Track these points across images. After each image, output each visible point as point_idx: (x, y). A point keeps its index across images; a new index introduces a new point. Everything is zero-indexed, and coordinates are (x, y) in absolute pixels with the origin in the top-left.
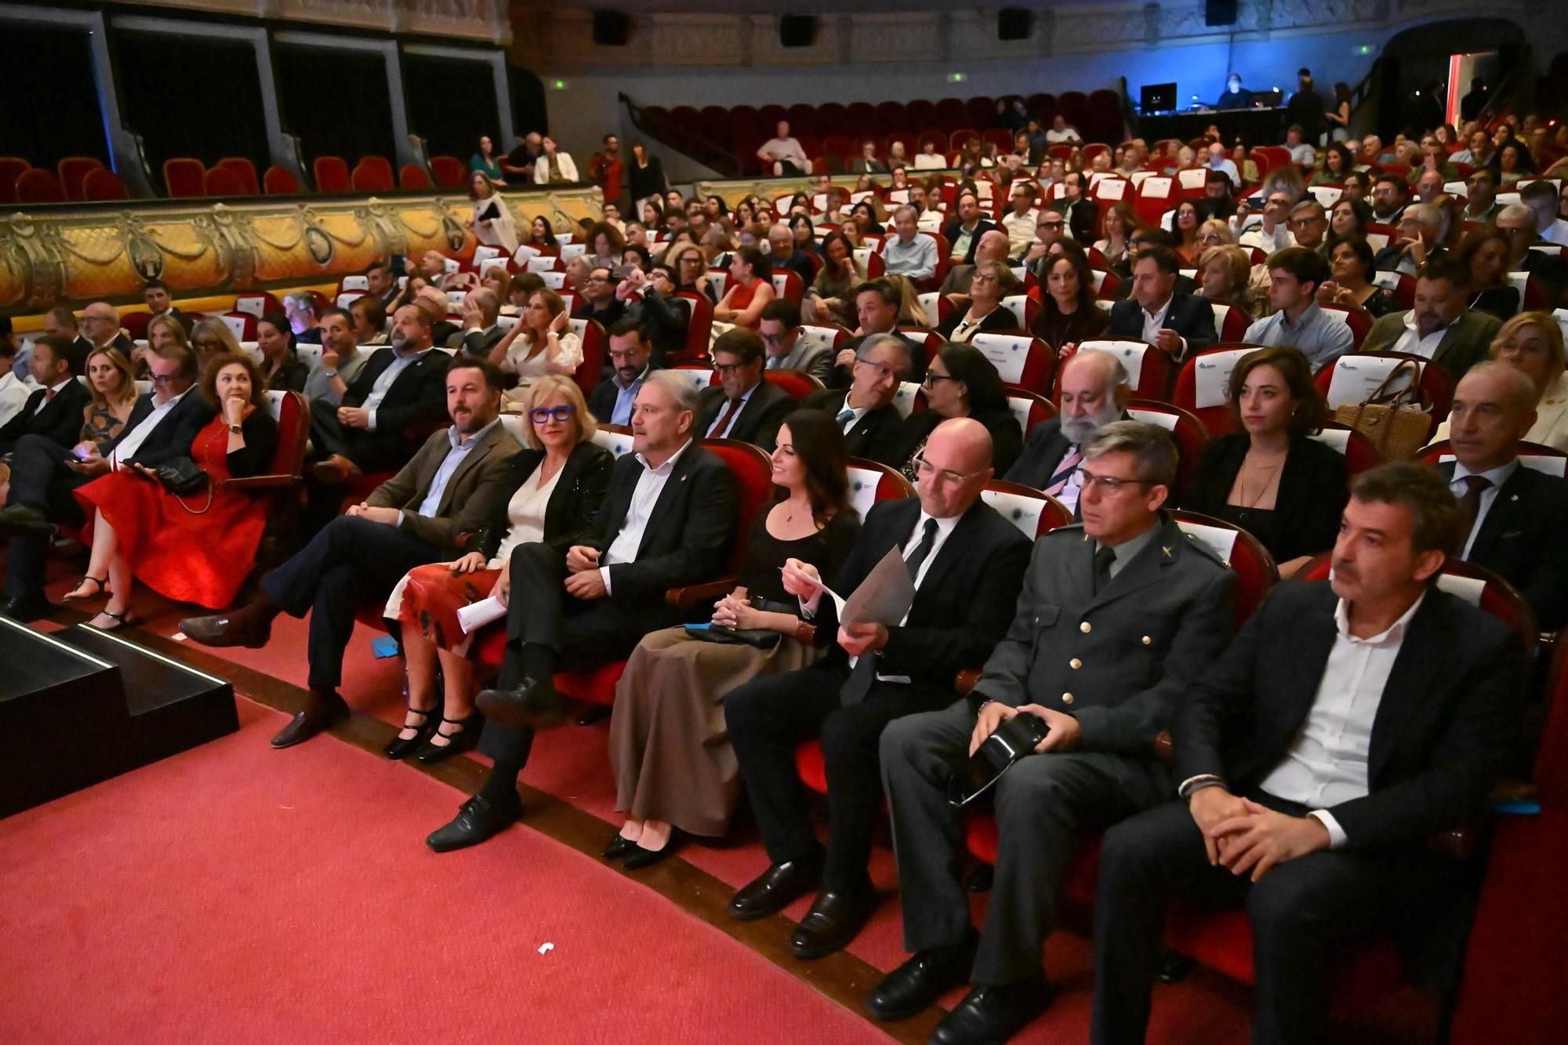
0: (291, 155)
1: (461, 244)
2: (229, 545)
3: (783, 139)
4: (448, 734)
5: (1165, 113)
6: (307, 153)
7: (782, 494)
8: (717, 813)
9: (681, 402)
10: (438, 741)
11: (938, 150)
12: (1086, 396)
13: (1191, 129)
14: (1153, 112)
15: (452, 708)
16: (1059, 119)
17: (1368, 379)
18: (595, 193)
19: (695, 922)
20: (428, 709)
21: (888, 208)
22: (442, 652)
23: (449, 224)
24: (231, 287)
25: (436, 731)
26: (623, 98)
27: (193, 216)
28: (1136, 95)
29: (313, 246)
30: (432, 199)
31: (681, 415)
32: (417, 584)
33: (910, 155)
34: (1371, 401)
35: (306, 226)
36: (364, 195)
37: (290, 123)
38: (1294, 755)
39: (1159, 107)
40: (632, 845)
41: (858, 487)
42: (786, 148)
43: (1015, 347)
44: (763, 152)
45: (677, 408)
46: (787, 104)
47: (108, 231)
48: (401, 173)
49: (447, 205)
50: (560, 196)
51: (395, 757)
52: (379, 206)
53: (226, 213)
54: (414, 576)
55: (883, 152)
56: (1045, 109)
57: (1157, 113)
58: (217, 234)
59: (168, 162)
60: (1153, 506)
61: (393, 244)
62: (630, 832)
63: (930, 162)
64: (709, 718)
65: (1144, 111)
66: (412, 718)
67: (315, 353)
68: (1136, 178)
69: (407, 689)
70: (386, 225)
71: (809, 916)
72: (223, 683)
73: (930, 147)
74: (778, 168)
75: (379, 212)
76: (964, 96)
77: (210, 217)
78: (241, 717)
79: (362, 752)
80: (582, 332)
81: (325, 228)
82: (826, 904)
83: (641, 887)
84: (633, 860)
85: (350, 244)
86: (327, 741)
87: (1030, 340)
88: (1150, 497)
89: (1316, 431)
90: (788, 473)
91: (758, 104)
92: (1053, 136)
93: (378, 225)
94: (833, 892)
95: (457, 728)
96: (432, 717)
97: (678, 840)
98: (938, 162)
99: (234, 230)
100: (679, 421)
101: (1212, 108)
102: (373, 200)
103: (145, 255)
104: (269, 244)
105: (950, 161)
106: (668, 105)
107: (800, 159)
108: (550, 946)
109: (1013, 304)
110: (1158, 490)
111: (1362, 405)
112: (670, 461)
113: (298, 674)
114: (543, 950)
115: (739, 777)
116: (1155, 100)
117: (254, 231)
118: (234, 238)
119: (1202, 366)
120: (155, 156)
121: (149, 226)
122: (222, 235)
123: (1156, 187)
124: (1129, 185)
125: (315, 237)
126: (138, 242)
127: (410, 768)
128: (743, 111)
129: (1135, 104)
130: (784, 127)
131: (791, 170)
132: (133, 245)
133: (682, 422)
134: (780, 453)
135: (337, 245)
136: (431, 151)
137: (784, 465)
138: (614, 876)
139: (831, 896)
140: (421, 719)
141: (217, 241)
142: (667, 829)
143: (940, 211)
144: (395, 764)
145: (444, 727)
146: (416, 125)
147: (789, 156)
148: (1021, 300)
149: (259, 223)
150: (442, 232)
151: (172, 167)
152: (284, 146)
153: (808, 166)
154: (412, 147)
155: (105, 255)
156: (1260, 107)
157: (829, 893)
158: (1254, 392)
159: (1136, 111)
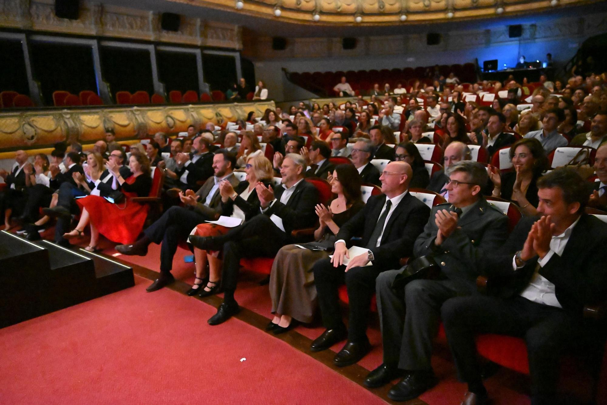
0: (161, 90)
1: (222, 122)
2: (134, 222)
3: (344, 83)
4: (210, 287)
5: (493, 71)
6: (168, 89)
7: (335, 196)
8: (309, 313)
9: (297, 163)
10: (207, 289)
11: (403, 86)
12: (453, 158)
13: (503, 77)
14: (488, 71)
15: (212, 277)
16: (452, 74)
17: (568, 156)
18: (272, 103)
19: (298, 352)
20: (203, 278)
21: (383, 106)
22: (208, 255)
23: (218, 115)
24: (138, 137)
25: (206, 286)
26: (284, 69)
27: (126, 111)
28: (481, 65)
29: (168, 122)
30: (211, 105)
31: (298, 167)
32: (200, 230)
33: (392, 88)
34: (569, 164)
35: (166, 115)
36: (187, 104)
37: (162, 78)
38: (531, 284)
39: (491, 69)
40: (276, 326)
41: (364, 193)
42: (344, 87)
43: (428, 149)
44: (336, 88)
45: (296, 165)
46: (345, 71)
47: (96, 117)
48: (201, 96)
49: (218, 108)
50: (259, 105)
51: (190, 295)
52: (192, 108)
53: (138, 110)
54: (199, 227)
55: (381, 87)
56: (446, 71)
57: (490, 71)
58: (134, 118)
59: (118, 93)
60: (474, 193)
61: (197, 122)
62: (275, 321)
63: (400, 91)
64: (307, 278)
65: (485, 70)
66: (197, 281)
67: (167, 156)
68: (481, 94)
69: (196, 272)
70: (195, 115)
71: (342, 350)
72: (130, 268)
73: (400, 85)
74: (341, 94)
75: (192, 110)
76: (414, 66)
77: (132, 111)
78: (136, 281)
79: (178, 293)
80: (265, 148)
81: (173, 116)
82: (349, 347)
83: (280, 340)
84: (277, 331)
85: (182, 122)
86: (166, 291)
87: (434, 146)
88: (473, 190)
89: (545, 171)
90: (337, 188)
91: (334, 71)
92: (449, 81)
93: (192, 115)
94: (352, 342)
95: (213, 285)
96: (205, 280)
97: (294, 324)
98: (403, 91)
99: (140, 116)
100: (297, 170)
101: (512, 69)
102: (191, 106)
103: (109, 125)
104: (152, 121)
105: (408, 91)
106: (300, 72)
107: (350, 91)
108: (244, 359)
109: (429, 135)
110: (477, 187)
111: (566, 166)
112: (295, 185)
113: (156, 268)
114: (242, 360)
115: (317, 298)
116: (490, 66)
117: (148, 117)
118: (140, 119)
119: (502, 153)
120: (113, 91)
121: (111, 115)
122: (136, 118)
123: (489, 97)
124: (478, 97)
125: (170, 120)
126: (107, 121)
127: (196, 299)
128: (329, 74)
129: (481, 68)
130: (344, 79)
131: (346, 95)
132: (105, 122)
133: (299, 170)
134: (334, 180)
135: (177, 122)
136: (212, 88)
137: (335, 186)
138: (270, 336)
139: (352, 344)
140: (200, 281)
141: (134, 120)
142: (290, 319)
143: (403, 107)
144: (190, 298)
145: (209, 284)
146: (207, 79)
147: (346, 90)
148: (432, 133)
149: (149, 114)
150: (215, 117)
151: (120, 95)
152: (159, 87)
153: (353, 93)
154: (205, 88)
155: (94, 125)
156: (531, 68)
157: (350, 343)
158: (518, 156)
159: (481, 71)
